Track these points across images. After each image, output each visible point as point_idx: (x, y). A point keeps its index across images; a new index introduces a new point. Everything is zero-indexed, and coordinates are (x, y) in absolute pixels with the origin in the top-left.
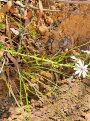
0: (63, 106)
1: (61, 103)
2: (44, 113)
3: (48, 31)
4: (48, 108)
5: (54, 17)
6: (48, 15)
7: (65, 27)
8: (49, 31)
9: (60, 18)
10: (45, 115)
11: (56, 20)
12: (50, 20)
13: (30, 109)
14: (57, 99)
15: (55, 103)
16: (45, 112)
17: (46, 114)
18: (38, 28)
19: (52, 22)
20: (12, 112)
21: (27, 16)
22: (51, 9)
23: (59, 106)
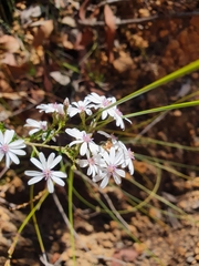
0: (192, 244)
1: (188, 238)
4: (153, 245)
5: (148, 33)
6: (134, 31)
8: (139, 67)
9: (163, 34)
10: (147, 261)
11: (154, 39)
12: (139, 40)
13: (112, 241)
14: (175, 227)
15: (171, 235)
16: (146, 253)
17: (148, 258)
19: (145, 44)
20: (68, 243)
21: (81, 44)
22: (139, 16)
23: (182, 243)
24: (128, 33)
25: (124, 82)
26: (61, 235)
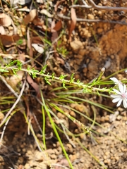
0: (103, 154)
1: (100, 150)
2: (74, 163)
3: (83, 47)
4: (80, 155)
5: (91, 29)
6: (83, 26)
7: (107, 42)
8: (85, 48)
9: (100, 31)
10: (76, 165)
11: (94, 33)
12: (86, 32)
13: (56, 155)
14: (94, 144)
15: (91, 149)
16: (76, 161)
17: (77, 163)
18: (69, 44)
19: (89, 35)
20: (30, 157)
21: (54, 28)
22: (88, 18)
23: (97, 153)
24: (80, 27)
25: (75, 56)
26: (26, 152)
